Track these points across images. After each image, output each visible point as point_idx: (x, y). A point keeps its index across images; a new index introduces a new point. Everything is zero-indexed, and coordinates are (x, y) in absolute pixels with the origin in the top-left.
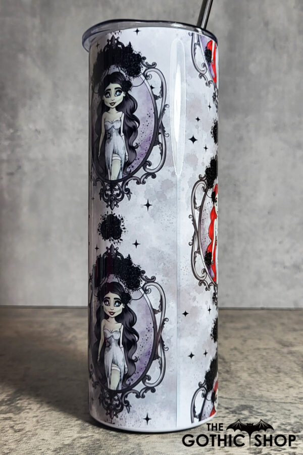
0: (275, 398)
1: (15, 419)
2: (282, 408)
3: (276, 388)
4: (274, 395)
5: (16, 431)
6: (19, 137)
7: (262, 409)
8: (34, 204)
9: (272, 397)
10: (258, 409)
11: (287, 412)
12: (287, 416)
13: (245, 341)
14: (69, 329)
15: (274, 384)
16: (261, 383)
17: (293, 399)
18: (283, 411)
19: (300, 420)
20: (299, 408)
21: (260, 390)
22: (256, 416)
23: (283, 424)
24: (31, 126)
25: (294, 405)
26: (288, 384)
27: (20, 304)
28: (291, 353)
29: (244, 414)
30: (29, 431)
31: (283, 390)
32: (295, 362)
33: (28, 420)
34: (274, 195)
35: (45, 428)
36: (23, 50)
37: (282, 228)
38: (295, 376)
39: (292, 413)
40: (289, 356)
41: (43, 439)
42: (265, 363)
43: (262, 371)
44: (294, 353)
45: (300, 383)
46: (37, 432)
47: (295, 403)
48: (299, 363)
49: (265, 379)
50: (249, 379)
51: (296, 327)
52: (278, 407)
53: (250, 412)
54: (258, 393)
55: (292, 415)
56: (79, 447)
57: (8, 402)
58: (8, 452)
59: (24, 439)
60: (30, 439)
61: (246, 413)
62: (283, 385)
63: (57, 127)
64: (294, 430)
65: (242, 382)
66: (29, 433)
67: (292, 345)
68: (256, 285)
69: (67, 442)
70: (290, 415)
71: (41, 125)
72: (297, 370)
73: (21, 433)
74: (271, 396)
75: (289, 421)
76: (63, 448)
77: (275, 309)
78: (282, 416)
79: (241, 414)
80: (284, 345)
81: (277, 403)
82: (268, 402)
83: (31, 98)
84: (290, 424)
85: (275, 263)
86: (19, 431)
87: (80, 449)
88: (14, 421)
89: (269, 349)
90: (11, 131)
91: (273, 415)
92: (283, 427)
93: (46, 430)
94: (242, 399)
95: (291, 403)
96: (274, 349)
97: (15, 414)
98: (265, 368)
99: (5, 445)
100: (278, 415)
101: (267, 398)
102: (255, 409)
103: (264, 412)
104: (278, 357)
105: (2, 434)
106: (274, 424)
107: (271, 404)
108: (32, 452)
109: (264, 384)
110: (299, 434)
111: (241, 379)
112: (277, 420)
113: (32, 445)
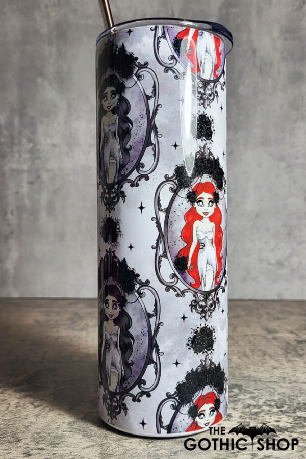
0: (261, 377)
2: (268, 387)
3: (262, 369)
4: (260, 375)
5: (35, 407)
6: (38, 150)
7: (250, 387)
8: (51, 208)
9: (259, 377)
10: (246, 387)
11: (272, 390)
12: (271, 394)
13: (235, 328)
14: (81, 318)
15: (261, 366)
16: (249, 364)
17: (276, 379)
18: (268, 389)
19: (283, 396)
20: (282, 387)
21: (248, 371)
22: (245, 394)
23: (269, 401)
24: (49, 141)
25: (278, 384)
26: (272, 365)
27: (39, 296)
28: (275, 338)
29: (235, 392)
31: (269, 371)
32: (278, 346)
36: (41, 74)
38: (279, 358)
39: (276, 391)
40: (273, 341)
42: (253, 347)
43: (250, 354)
44: (278, 338)
45: (283, 365)
47: (279, 382)
48: (282, 347)
49: (253, 361)
50: (239, 361)
51: (280, 316)
52: (264, 386)
53: (240, 390)
54: (246, 373)
55: (276, 393)
58: (29, 425)
59: (44, 413)
60: (47, 414)
61: (236, 390)
62: (268, 367)
63: (71, 142)
64: (278, 405)
66: (47, 409)
67: (276, 332)
68: (244, 279)
70: (274, 393)
71: (57, 140)
72: (280, 353)
73: (39, 408)
74: (257, 376)
75: (274, 398)
77: (262, 301)
78: (268, 394)
79: (232, 392)
80: (269, 331)
81: (263, 383)
82: (255, 381)
83: (48, 116)
84: (274, 401)
85: (261, 261)
89: (256, 335)
90: (31, 145)
91: (260, 393)
92: (268, 403)
94: (233, 379)
95: (275, 382)
96: (261, 335)
98: (253, 351)
99: (26, 419)
100: (264, 392)
101: (254, 378)
102: (243, 388)
103: (251, 390)
104: (264, 342)
105: (23, 409)
106: (260, 400)
107: (258, 383)
108: (49, 425)
109: (252, 366)
110: (282, 409)
111: (231, 361)
112: (263, 397)
113: (49, 419)
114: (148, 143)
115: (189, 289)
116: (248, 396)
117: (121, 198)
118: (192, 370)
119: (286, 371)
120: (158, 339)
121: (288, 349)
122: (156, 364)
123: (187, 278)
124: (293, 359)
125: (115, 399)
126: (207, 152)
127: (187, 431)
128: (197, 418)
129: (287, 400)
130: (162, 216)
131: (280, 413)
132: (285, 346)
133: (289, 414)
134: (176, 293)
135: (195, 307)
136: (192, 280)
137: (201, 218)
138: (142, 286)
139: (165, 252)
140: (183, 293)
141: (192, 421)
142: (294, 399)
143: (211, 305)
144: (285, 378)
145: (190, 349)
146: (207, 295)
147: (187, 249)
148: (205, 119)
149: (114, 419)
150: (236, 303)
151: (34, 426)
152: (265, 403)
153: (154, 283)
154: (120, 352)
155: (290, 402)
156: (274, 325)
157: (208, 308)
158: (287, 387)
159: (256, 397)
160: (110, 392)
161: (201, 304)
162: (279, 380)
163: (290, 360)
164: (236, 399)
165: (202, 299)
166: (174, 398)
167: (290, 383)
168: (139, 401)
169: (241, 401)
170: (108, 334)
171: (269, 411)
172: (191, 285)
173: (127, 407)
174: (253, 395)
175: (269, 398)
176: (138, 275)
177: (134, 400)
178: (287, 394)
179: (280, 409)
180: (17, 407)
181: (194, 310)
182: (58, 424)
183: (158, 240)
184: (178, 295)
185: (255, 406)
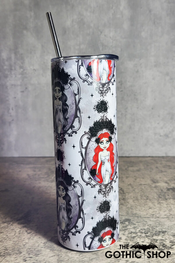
0: (141, 214)
3: (143, 209)
5: (28, 233)
6: (26, 73)
12: (144, 225)
18: (143, 222)
25: (149, 219)
26: (149, 206)
28: (155, 187)
29: (126, 224)
31: (146, 210)
32: (156, 192)
33: (33, 228)
38: (154, 201)
41: (39, 238)
43: (140, 198)
45: (155, 206)
47: (150, 218)
53: (129, 223)
54: (135, 212)
59: (32, 237)
62: (147, 207)
70: (146, 224)
74: (140, 213)
82: (138, 217)
84: (144, 229)
88: (27, 228)
90: (22, 70)
91: (138, 225)
94: (127, 215)
95: (148, 217)
96: (149, 185)
98: (141, 196)
100: (141, 224)
101: (138, 215)
102: (131, 221)
103: (135, 223)
105: (22, 235)
106: (138, 229)
107: (139, 218)
114: (76, 116)
115: (97, 184)
116: (133, 226)
117: (64, 141)
118: (100, 221)
119: (156, 210)
120: (83, 207)
121: (160, 195)
122: (83, 219)
123: (96, 179)
124: (162, 202)
125: (64, 234)
126: (105, 118)
127: (98, 248)
128: (103, 242)
130: (84, 151)
131: (145, 237)
132: (160, 192)
133: (149, 238)
134: (91, 186)
135: (100, 192)
136: (99, 180)
137: (102, 150)
138: (75, 183)
139: (85, 167)
140: (94, 186)
141: (100, 244)
142: (154, 228)
143: (109, 190)
144: (153, 215)
145: (98, 211)
146: (106, 186)
147: (96, 165)
148: (104, 102)
149: (64, 242)
152: (140, 231)
153: (81, 182)
154: (66, 212)
155: (152, 230)
157: (107, 192)
158: (153, 221)
159: (136, 227)
160: (62, 230)
161: (103, 190)
162: (151, 216)
163: (160, 203)
164: (126, 228)
165: (104, 188)
166: (91, 234)
167: (155, 218)
168: (75, 235)
169: (128, 230)
170: (60, 203)
171: (140, 236)
172: (98, 182)
173: (70, 237)
175: (142, 228)
176: (73, 178)
177: (73, 234)
180: (19, 233)
181: (100, 193)
183: (82, 162)
184: (92, 187)
185: (134, 233)
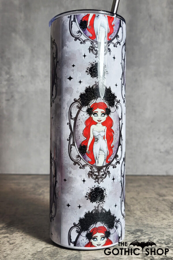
1: (10, 237)
2: (159, 231)
3: (156, 219)
4: (155, 224)
5: (10, 244)
7: (148, 231)
9: (153, 225)
10: (145, 231)
11: (162, 233)
12: (162, 236)
13: (138, 193)
14: (40, 187)
15: (155, 217)
16: (147, 217)
17: (165, 226)
18: (160, 232)
19: (169, 237)
20: (169, 231)
21: (147, 221)
22: (145, 236)
23: (160, 240)
24: (19, 73)
26: (162, 217)
28: (164, 200)
29: (138, 234)
30: (18, 244)
31: (160, 221)
32: (166, 205)
33: (17, 238)
34: (155, 112)
35: (27, 242)
37: (159, 130)
39: (165, 234)
40: (163, 202)
41: (26, 249)
42: (150, 206)
44: (166, 200)
46: (22, 244)
47: (167, 228)
48: (169, 206)
49: (150, 215)
50: (141, 215)
51: (167, 185)
52: (157, 230)
53: (141, 233)
54: (146, 223)
55: (165, 235)
56: (46, 253)
57: (6, 228)
58: (6, 255)
59: (16, 248)
60: (18, 248)
61: (139, 233)
62: (160, 218)
64: (166, 243)
65: (137, 217)
66: (18, 245)
67: (164, 196)
68: (144, 162)
69: (39, 250)
70: (163, 235)
72: (167, 210)
73: (13, 245)
75: (163, 238)
76: (37, 253)
77: (155, 176)
78: (159, 236)
79: (136, 234)
80: (161, 195)
81: (156, 228)
83: (19, 58)
84: (164, 240)
85: (155, 150)
86: (12, 244)
87: (46, 254)
88: (9, 238)
89: (152, 198)
90: (8, 76)
91: (154, 235)
92: (160, 241)
93: (27, 243)
94: (137, 226)
95: (164, 228)
96: (155, 198)
97: (10, 234)
99: (5, 251)
100: (157, 234)
101: (151, 226)
102: (144, 232)
103: (149, 233)
104: (157, 202)
105: (3, 245)
106: (155, 240)
107: (153, 228)
108: (19, 256)
109: (149, 218)
110: (169, 245)
111: (136, 215)
112: (156, 238)
113: (19, 252)
129: (171, 239)
132: (170, 205)
137: (95, 123)
144: (170, 225)
150: (139, 177)
151: (10, 257)
156: (164, 191)
158: (171, 231)
159: (152, 238)
162: (167, 226)
164: (139, 239)
174: (150, 236)
175: (160, 238)
178: (172, 236)
179: (167, 245)
182: (25, 255)
